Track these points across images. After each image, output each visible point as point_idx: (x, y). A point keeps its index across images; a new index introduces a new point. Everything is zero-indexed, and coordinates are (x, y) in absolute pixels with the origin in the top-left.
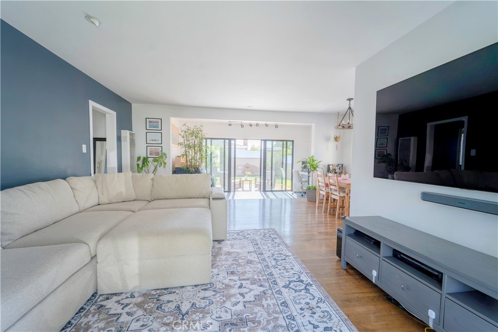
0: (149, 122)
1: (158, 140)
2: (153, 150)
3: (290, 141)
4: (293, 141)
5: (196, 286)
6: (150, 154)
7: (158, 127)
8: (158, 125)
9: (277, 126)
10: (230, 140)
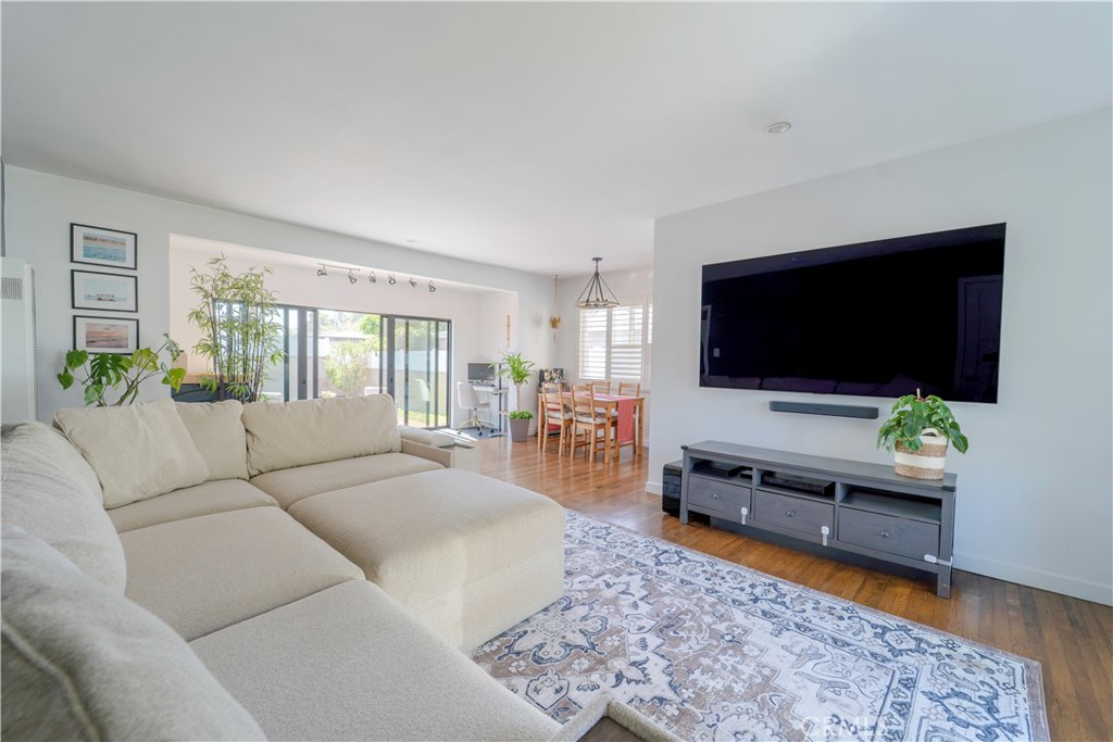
0: (86, 238)
1: (125, 300)
2: (100, 329)
3: (443, 321)
4: (449, 322)
5: (546, 610)
6: (90, 343)
7: (124, 260)
8: (124, 252)
9: (432, 288)
10: (302, 310)
